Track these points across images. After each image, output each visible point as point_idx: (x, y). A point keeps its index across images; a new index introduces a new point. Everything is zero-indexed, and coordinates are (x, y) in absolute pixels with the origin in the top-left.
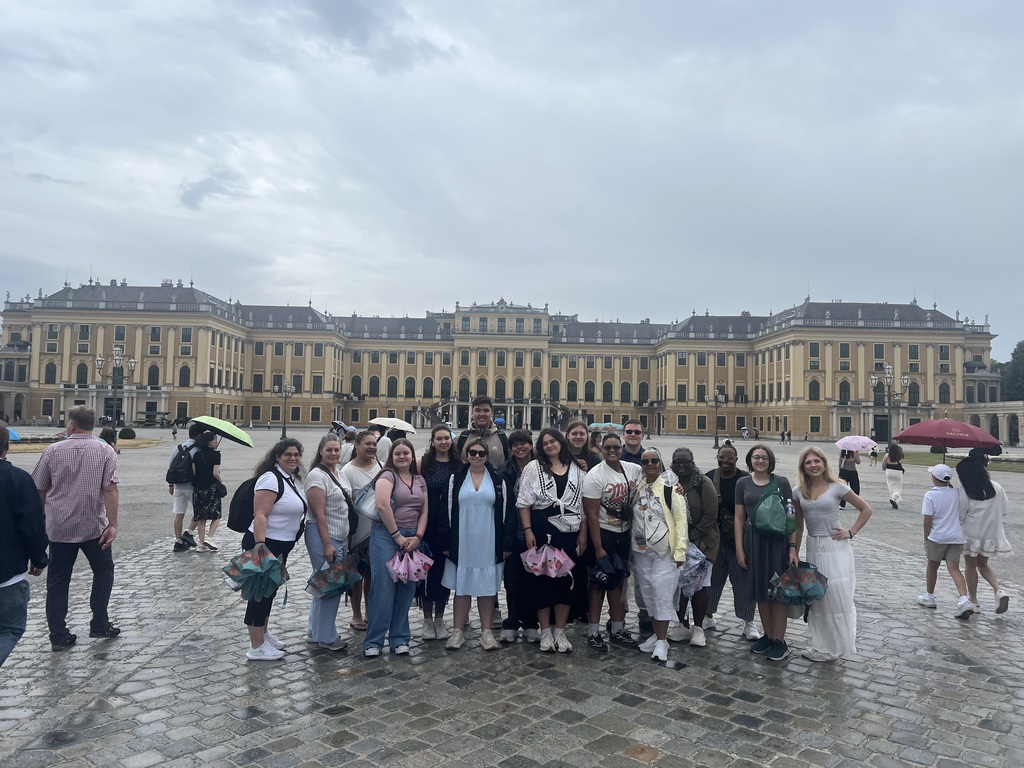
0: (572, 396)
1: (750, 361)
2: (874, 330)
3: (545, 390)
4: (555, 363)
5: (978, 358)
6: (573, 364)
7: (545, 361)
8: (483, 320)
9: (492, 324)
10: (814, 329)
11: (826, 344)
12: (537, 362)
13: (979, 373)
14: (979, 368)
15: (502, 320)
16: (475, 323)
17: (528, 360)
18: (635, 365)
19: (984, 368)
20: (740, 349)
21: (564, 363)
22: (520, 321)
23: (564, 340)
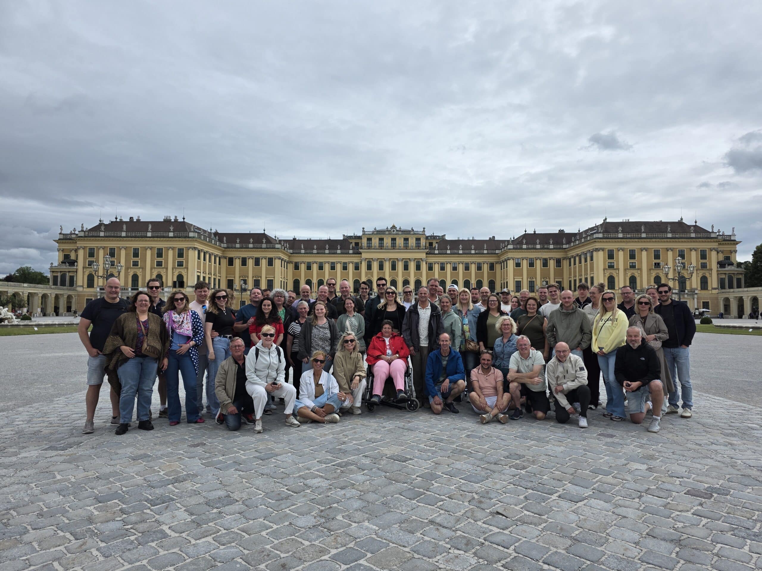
1: (565, 263)
2: (654, 240)
4: (430, 268)
5: (728, 258)
6: (443, 268)
7: (424, 267)
8: (381, 240)
9: (387, 241)
10: (610, 240)
11: (619, 250)
12: (418, 268)
13: (728, 268)
14: (729, 265)
15: (394, 240)
16: (375, 242)
17: (412, 266)
18: (486, 268)
19: (732, 264)
20: (558, 255)
21: (436, 268)
22: (406, 240)
23: (437, 252)
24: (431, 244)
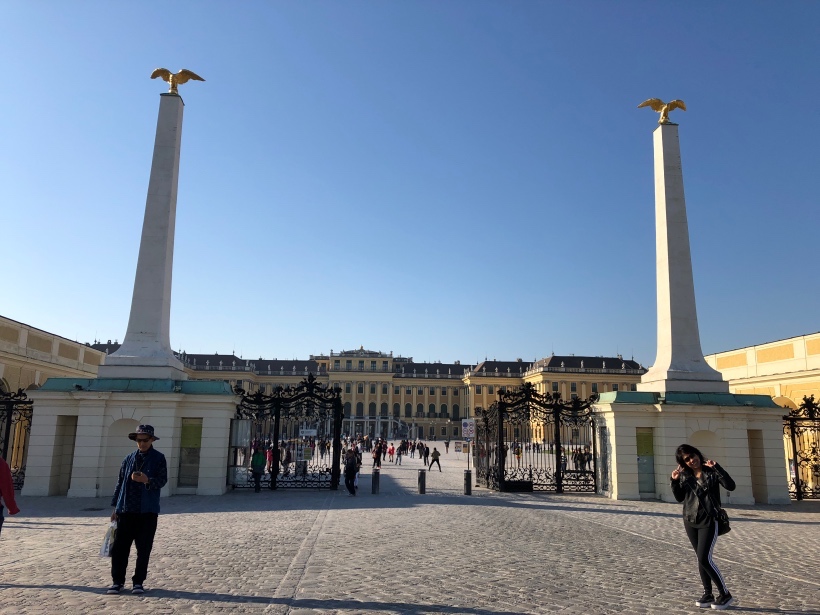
0: (408, 414)
2: (591, 375)
3: (390, 409)
4: (397, 392)
6: (409, 392)
7: (391, 390)
8: (349, 362)
9: (355, 364)
10: (555, 374)
11: (562, 383)
12: (385, 391)
15: (361, 362)
16: (343, 364)
17: (379, 389)
18: (450, 392)
21: (403, 391)
22: (374, 362)
23: (403, 375)
24: (398, 366)
